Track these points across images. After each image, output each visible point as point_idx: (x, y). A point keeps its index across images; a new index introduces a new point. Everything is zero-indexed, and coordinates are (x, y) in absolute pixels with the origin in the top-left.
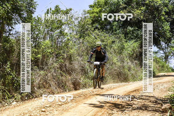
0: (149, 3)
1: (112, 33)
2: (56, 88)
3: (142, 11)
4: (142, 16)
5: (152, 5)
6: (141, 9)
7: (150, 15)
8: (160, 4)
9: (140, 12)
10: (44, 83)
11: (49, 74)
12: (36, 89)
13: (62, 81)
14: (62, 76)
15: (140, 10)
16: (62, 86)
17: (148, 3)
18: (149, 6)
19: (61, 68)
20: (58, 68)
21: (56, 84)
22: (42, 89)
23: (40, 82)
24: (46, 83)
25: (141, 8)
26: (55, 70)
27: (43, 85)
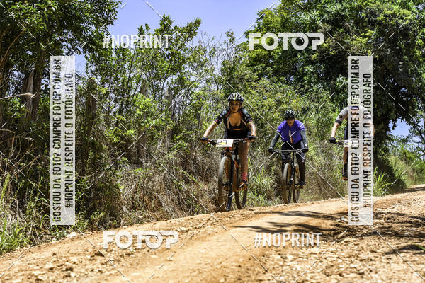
0: (385, 20)
1: (302, 89)
2: (174, 210)
3: (370, 39)
4: (369, 51)
5: (392, 25)
6: (367, 34)
7: (387, 48)
8: (411, 20)
9: (365, 41)
10: (146, 198)
11: (156, 178)
12: (125, 209)
13: (187, 195)
14: (187, 182)
15: (365, 36)
16: (189, 206)
17: (382, 20)
18: (386, 26)
19: (184, 164)
20: (176, 164)
21: (173, 200)
22: (140, 211)
23: (136, 195)
24: (150, 198)
25: (366, 32)
26: (170, 167)
27: (143, 202)
